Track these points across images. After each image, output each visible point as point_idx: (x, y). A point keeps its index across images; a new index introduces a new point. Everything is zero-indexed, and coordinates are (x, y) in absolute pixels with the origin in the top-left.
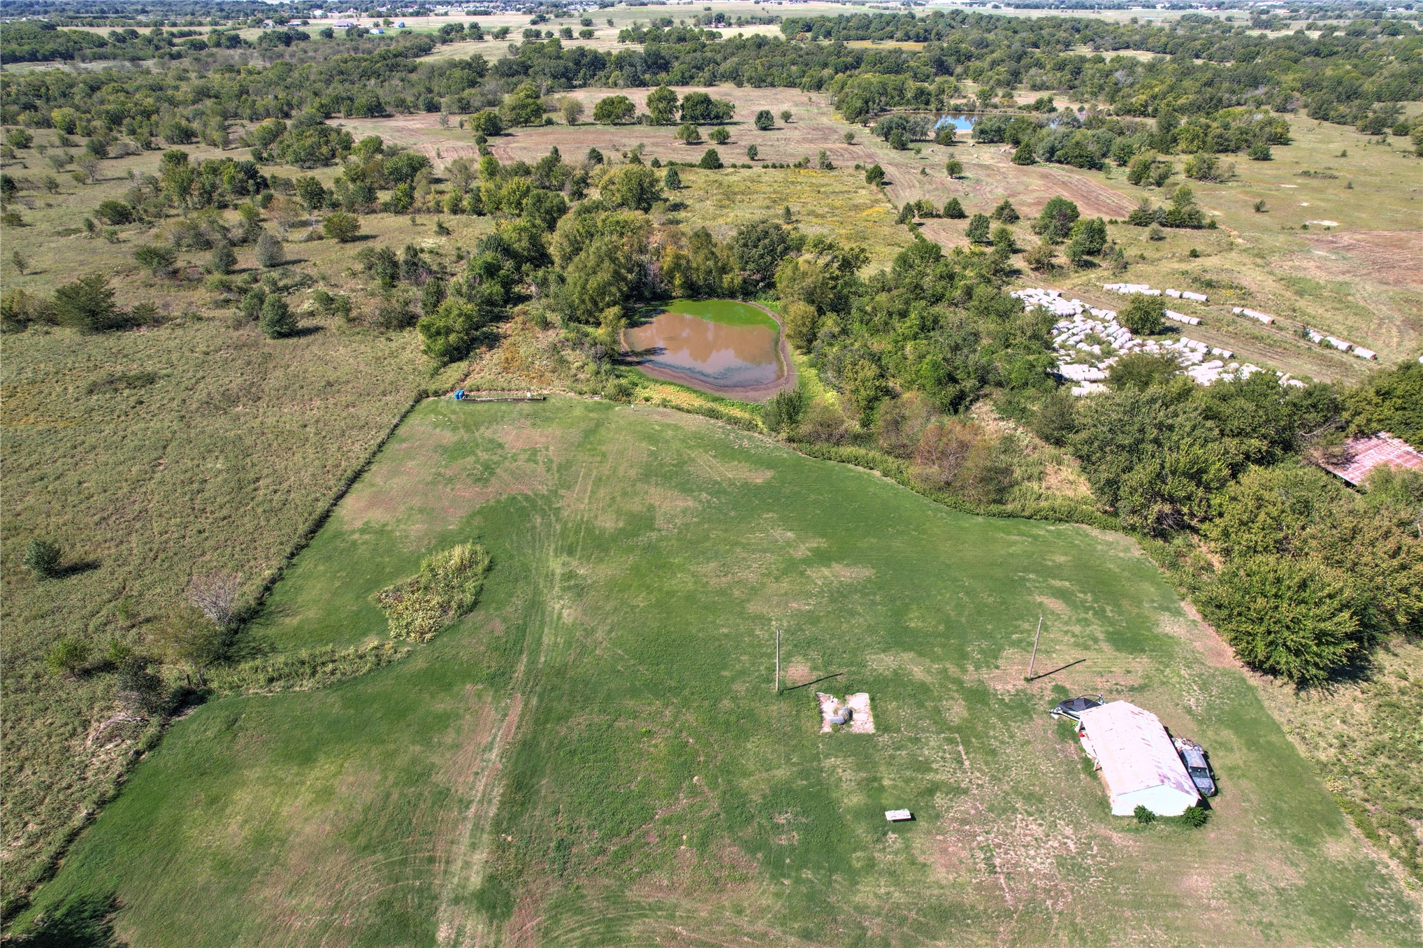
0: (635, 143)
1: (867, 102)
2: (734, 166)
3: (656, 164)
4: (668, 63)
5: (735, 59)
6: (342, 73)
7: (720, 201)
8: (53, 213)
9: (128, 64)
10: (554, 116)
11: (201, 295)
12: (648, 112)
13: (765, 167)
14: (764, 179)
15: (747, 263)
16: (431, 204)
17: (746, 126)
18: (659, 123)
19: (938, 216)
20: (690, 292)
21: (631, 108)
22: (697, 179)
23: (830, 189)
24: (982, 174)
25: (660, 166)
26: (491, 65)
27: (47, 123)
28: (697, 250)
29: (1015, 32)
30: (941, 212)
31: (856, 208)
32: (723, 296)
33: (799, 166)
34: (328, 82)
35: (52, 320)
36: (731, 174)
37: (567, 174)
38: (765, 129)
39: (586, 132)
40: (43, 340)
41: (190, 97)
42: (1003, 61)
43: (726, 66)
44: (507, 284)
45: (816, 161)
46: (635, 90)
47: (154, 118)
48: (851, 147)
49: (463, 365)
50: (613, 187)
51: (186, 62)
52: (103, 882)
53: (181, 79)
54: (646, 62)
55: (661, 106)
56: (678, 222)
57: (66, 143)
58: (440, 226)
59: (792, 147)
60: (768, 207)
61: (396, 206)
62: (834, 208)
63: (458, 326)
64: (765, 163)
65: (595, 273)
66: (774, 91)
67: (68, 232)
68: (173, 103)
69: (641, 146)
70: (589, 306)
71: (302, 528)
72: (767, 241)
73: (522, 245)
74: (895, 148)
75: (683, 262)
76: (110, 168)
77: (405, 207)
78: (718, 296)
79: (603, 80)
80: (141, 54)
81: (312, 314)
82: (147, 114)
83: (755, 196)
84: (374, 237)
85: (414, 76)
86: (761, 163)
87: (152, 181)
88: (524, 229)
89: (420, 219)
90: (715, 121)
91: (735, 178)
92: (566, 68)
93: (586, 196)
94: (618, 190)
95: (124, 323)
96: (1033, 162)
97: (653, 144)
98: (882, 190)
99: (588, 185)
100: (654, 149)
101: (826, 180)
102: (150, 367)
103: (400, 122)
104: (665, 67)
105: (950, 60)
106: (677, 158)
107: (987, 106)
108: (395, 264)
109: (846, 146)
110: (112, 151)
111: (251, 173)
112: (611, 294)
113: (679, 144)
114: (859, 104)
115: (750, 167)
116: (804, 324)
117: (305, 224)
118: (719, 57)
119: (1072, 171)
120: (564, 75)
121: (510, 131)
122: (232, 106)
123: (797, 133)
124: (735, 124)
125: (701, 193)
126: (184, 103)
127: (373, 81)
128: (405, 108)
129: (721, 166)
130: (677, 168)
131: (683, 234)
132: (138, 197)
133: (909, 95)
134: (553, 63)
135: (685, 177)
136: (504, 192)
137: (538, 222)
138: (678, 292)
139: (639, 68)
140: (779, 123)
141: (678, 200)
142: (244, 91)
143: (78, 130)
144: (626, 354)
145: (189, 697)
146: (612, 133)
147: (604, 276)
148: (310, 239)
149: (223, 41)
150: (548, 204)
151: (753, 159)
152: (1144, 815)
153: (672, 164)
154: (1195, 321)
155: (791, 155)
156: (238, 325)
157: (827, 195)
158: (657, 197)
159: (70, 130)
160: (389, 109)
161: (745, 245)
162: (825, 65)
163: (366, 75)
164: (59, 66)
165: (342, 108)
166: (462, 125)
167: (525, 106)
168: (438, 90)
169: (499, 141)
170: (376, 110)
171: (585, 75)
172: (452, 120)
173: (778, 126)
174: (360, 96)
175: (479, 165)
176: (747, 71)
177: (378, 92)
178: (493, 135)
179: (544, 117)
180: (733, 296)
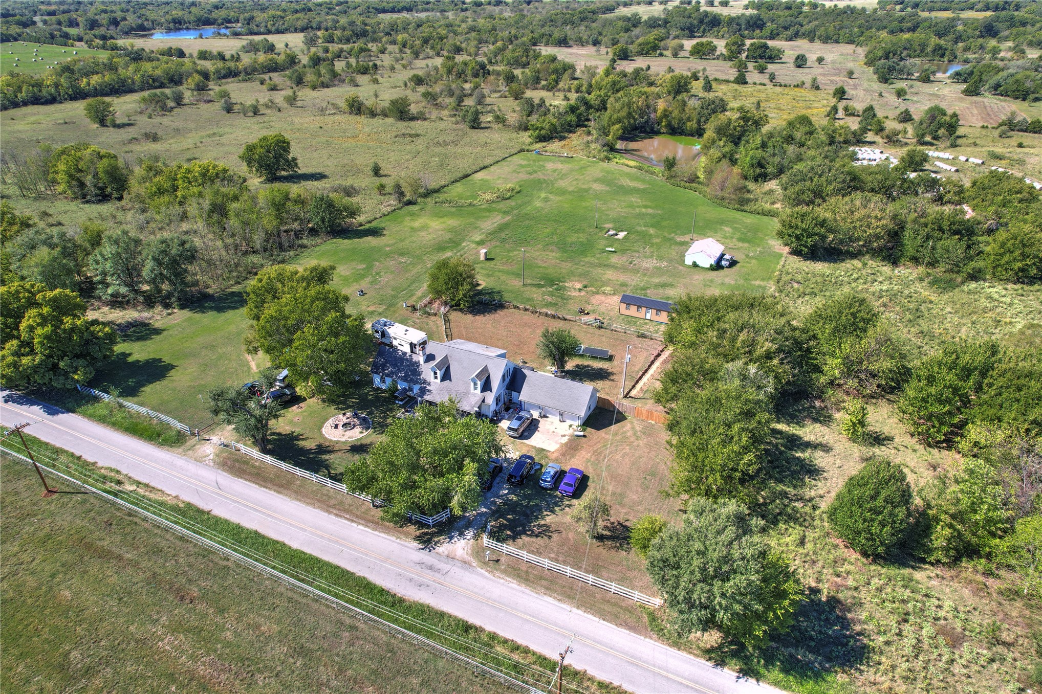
6: (552, 21)
8: (390, 80)
9: (438, 14)
10: (665, 52)
11: (445, 113)
12: (724, 51)
13: (774, 85)
14: (768, 91)
16: (566, 88)
17: (788, 65)
19: (858, 116)
20: (675, 132)
21: (714, 49)
26: (643, 20)
27: (394, 42)
28: (676, 108)
30: (861, 113)
31: (809, 108)
32: (688, 135)
33: (797, 86)
34: (543, 26)
35: (386, 116)
36: (749, 87)
38: (799, 67)
40: (381, 121)
41: (465, 31)
43: (807, 28)
45: (808, 85)
47: (445, 40)
49: (544, 144)
51: (468, 13)
52: (383, 225)
53: (463, 22)
55: (733, 49)
57: (401, 51)
58: (564, 96)
61: (548, 87)
62: (795, 107)
63: (548, 128)
64: (777, 83)
67: (396, 87)
68: (456, 33)
69: (705, 68)
71: (460, 175)
72: (713, 106)
73: (596, 103)
74: (880, 82)
75: (668, 114)
76: (420, 63)
77: (553, 88)
79: (716, 33)
80: (447, 8)
81: (489, 122)
82: (441, 39)
85: (594, 25)
86: (774, 83)
87: (436, 69)
89: (557, 94)
90: (764, 60)
95: (413, 119)
97: (716, 70)
101: (807, 95)
102: (419, 132)
103: (576, 50)
104: (760, 27)
106: (721, 77)
108: (533, 106)
109: (846, 79)
110: (421, 56)
111: (483, 66)
113: (729, 70)
115: (764, 85)
117: (500, 91)
120: (689, 29)
121: (634, 58)
122: (485, 36)
123: (820, 70)
124: (777, 63)
126: (461, 34)
127: (568, 27)
128: (581, 42)
129: (746, 83)
132: (428, 75)
133: (929, 49)
135: (719, 86)
136: (604, 83)
138: (666, 132)
140: (813, 63)
142: (494, 29)
143: (408, 46)
145: (410, 203)
146: (697, 64)
148: (501, 97)
151: (771, 80)
152: (695, 265)
153: (716, 79)
154: (953, 169)
156: (457, 123)
157: (798, 101)
159: (404, 46)
160: (571, 43)
161: (702, 108)
163: (565, 23)
164: (405, 15)
165: (544, 40)
166: (607, 53)
167: (648, 43)
168: (604, 33)
169: (625, 63)
170: (563, 42)
171: (705, 29)
172: (603, 50)
173: (809, 64)
174: (557, 34)
175: (601, 71)
176: (821, 31)
177: (569, 33)
178: (622, 59)
179: (658, 52)
180: (692, 135)
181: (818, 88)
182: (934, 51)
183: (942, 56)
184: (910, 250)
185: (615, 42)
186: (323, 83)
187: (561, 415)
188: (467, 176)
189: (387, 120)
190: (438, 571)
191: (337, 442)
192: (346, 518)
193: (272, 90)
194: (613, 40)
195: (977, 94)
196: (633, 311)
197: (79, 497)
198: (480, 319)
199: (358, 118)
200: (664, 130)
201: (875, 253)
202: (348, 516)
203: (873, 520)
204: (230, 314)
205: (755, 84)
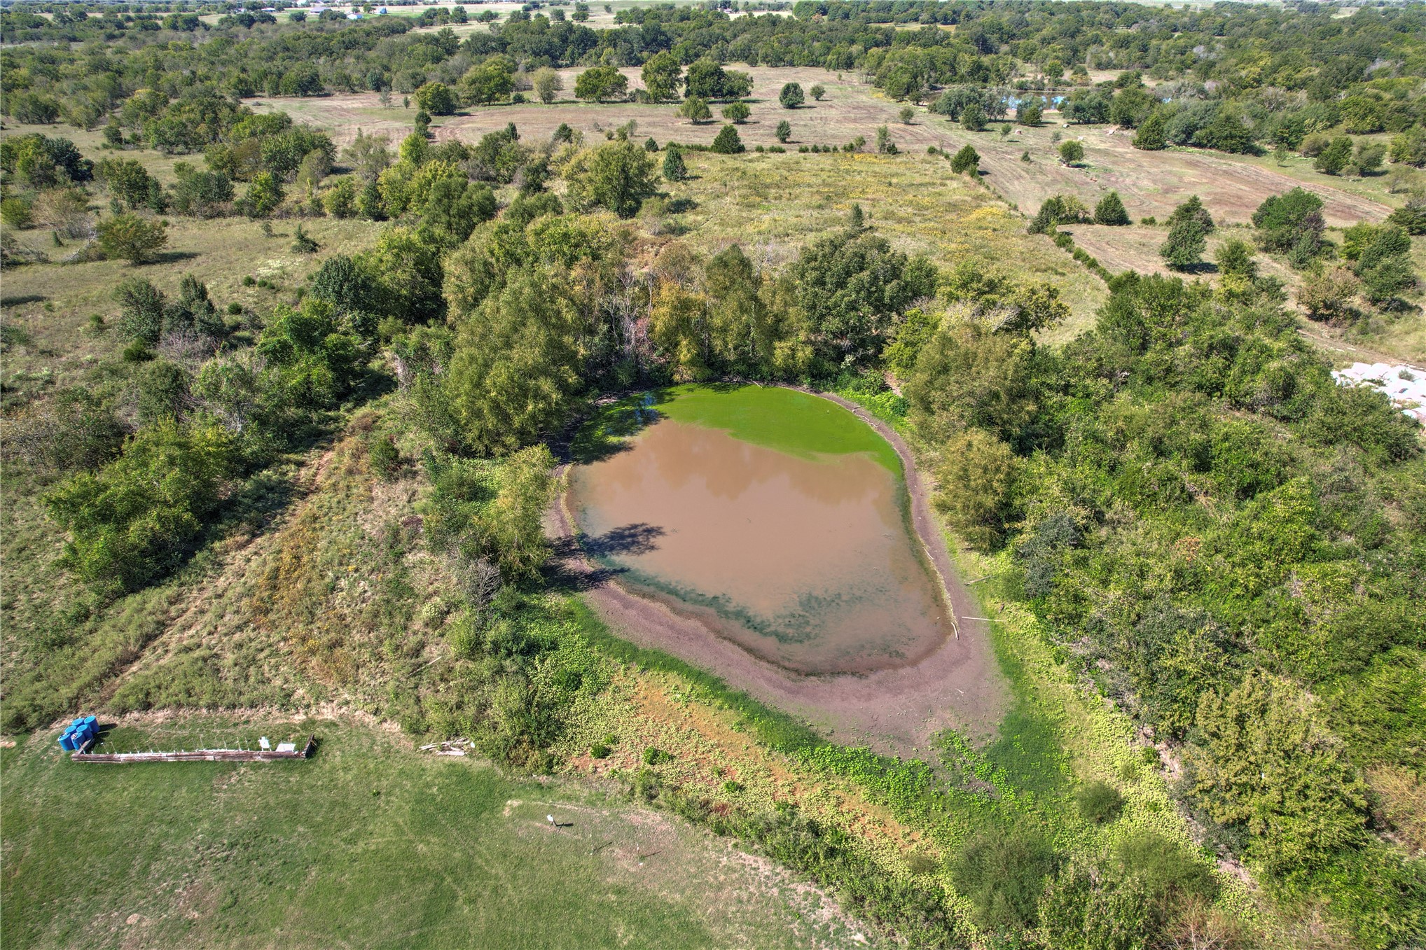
0: (624, 122)
1: (915, 77)
2: (760, 149)
3: (652, 146)
4: (669, 39)
5: (747, 36)
7: (745, 197)
10: (526, 95)
12: (642, 86)
13: (802, 151)
14: (806, 165)
15: (822, 317)
16: (307, 203)
17: (768, 104)
18: (657, 101)
19: (1087, 221)
20: (708, 372)
21: (622, 83)
22: (709, 166)
23: (905, 181)
24: (1105, 162)
25: (656, 150)
26: (462, 41)
28: (722, 292)
29: (1052, 14)
30: (1092, 215)
31: (953, 207)
32: (771, 379)
33: (850, 149)
34: (267, 59)
36: (758, 160)
37: (520, 158)
38: (792, 107)
39: (564, 111)
42: (1054, 38)
43: (736, 44)
44: (340, 362)
45: (873, 143)
46: (631, 69)
48: (910, 128)
50: (582, 176)
54: (643, 38)
55: (659, 78)
56: (682, 231)
58: (302, 238)
59: (831, 128)
60: (820, 207)
61: (253, 205)
62: (921, 208)
63: (165, 489)
64: (804, 145)
65: (508, 345)
66: (794, 70)
69: (633, 125)
70: (491, 422)
72: (865, 275)
73: (397, 278)
74: (969, 128)
75: (695, 315)
77: (267, 208)
78: (762, 380)
79: (594, 58)
80: (78, 34)
83: (797, 191)
84: (192, 256)
85: (372, 54)
86: (797, 147)
88: (409, 247)
90: (729, 98)
91: (760, 166)
92: (550, 44)
93: (546, 190)
94: (590, 181)
96: (1163, 147)
97: (649, 124)
98: (981, 182)
99: (549, 175)
100: (650, 129)
101: (894, 169)
103: (339, 102)
104: (667, 44)
105: (993, 38)
106: (681, 140)
107: (1058, 83)
108: (160, 314)
109: (902, 126)
111: (67, 156)
112: (538, 395)
113: (684, 123)
114: (906, 79)
115: (782, 151)
116: (987, 488)
118: (728, 35)
119: (1223, 157)
120: (546, 52)
121: (467, 110)
123: (833, 111)
124: (754, 102)
125: (717, 185)
127: (322, 60)
128: (349, 86)
129: (741, 149)
130: (681, 152)
131: (695, 259)
133: (963, 70)
134: (536, 38)
135: (694, 164)
136: (414, 184)
137: (438, 231)
138: (684, 373)
139: (636, 45)
140: (809, 100)
141: (683, 196)
144: (564, 548)
146: (597, 112)
147: (528, 353)
148: (85, 258)
149: (180, 24)
150: (464, 202)
151: (784, 141)
153: (672, 145)
155: (834, 137)
157: (904, 189)
158: (649, 191)
160: (328, 87)
161: (820, 282)
162: (852, 42)
163: (315, 52)
165: (266, 85)
166: (407, 103)
167: (488, 79)
168: (394, 67)
169: (450, 121)
170: (310, 87)
171: (573, 53)
172: (397, 98)
173: (807, 101)
174: (295, 71)
175: (397, 148)
176: (759, 51)
177: (321, 69)
178: (440, 114)
179: (513, 95)
181: (893, 151)
185: (418, 81)
194: (414, 76)
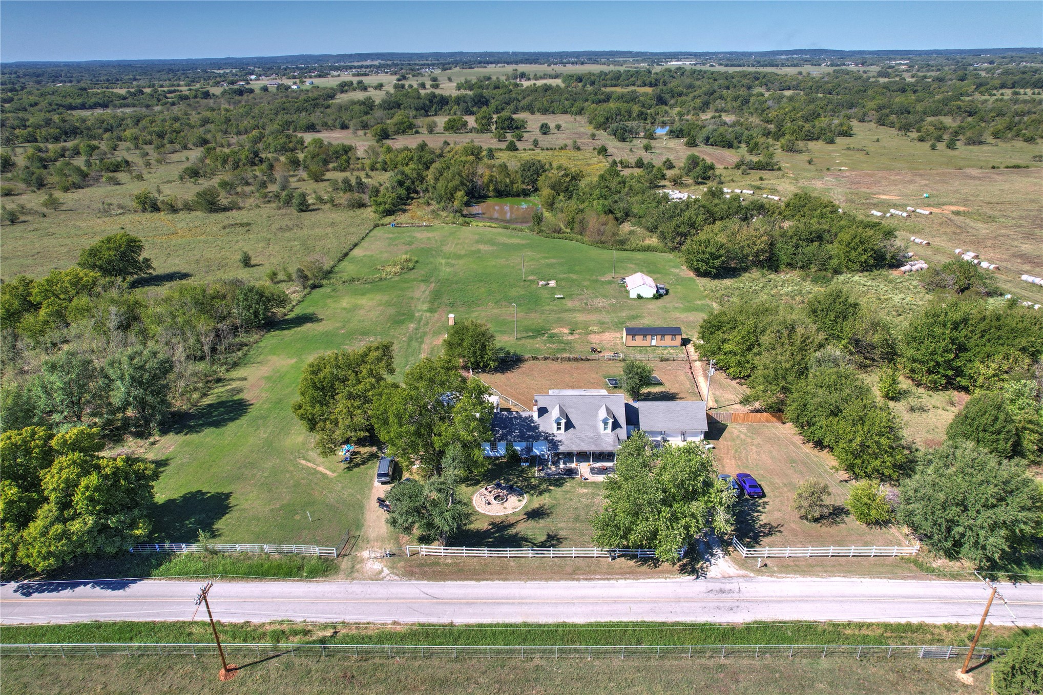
0: (468, 140)
1: (607, 119)
3: (480, 150)
4: (488, 101)
5: (530, 98)
6: (284, 109)
9: (145, 109)
10: (420, 130)
11: (256, 200)
12: (476, 126)
13: (542, 150)
14: (542, 154)
15: (525, 179)
16: (359, 166)
17: (532, 132)
18: (482, 132)
19: (630, 167)
20: (497, 194)
21: (465, 124)
22: (503, 155)
23: (576, 157)
24: (664, 151)
25: (483, 149)
26: (377, 103)
28: (500, 173)
29: (715, 80)
30: (633, 165)
31: (589, 165)
32: (514, 195)
33: (562, 148)
35: (190, 209)
38: (545, 133)
39: (440, 136)
42: (700, 96)
43: (525, 102)
44: (408, 189)
45: (571, 146)
46: (468, 117)
48: (593, 140)
49: (393, 217)
51: (183, 106)
52: (310, 310)
53: (186, 114)
54: (474, 101)
55: (483, 121)
57: (138, 147)
59: (559, 141)
61: (340, 168)
62: (577, 165)
63: (388, 203)
64: (543, 148)
65: (451, 181)
66: (553, 115)
68: (190, 126)
69: (472, 141)
70: (449, 195)
71: (338, 255)
72: (534, 168)
74: (618, 140)
75: (494, 179)
77: (346, 168)
78: (511, 196)
80: (150, 103)
81: (315, 204)
85: (329, 110)
86: (540, 148)
87: (201, 161)
89: (355, 173)
90: (516, 130)
91: (524, 155)
92: (424, 104)
95: (225, 209)
97: (479, 141)
98: (604, 158)
100: (480, 143)
101: (575, 154)
102: (246, 221)
104: (486, 103)
105: (668, 97)
106: (493, 146)
108: (350, 185)
109: (590, 140)
112: (459, 190)
113: (494, 140)
114: (603, 120)
115: (534, 150)
116: (549, 198)
118: (520, 97)
119: (717, 149)
120: (423, 108)
121: (395, 136)
123: (563, 135)
124: (527, 131)
128: (328, 127)
129: (517, 149)
130: (492, 151)
131: (494, 166)
132: (198, 166)
133: (634, 115)
134: (415, 101)
135: (497, 154)
136: (399, 158)
137: (420, 167)
139: (469, 104)
140: (554, 130)
142: (228, 120)
146: (455, 138)
147: (456, 182)
149: (198, 94)
150: (425, 160)
151: (535, 146)
152: (640, 297)
153: (489, 149)
155: (558, 144)
156: (279, 208)
160: (319, 127)
161: (524, 170)
162: (586, 100)
163: (297, 110)
165: (292, 127)
166: (365, 134)
167: (400, 123)
169: (392, 141)
171: (437, 108)
172: (358, 132)
173: (552, 131)
176: (537, 105)
178: (386, 138)
179: (414, 130)
180: (518, 196)
181: (579, 149)
182: (638, 116)
183: (645, 119)
184: (784, 259)
185: (365, 125)
186: (74, 183)
187: (683, 434)
188: (346, 255)
189: (194, 213)
190: (730, 591)
191: (507, 516)
192: (598, 579)
193: (7, 195)
195: (696, 146)
196: (639, 340)
197: (274, 664)
198: (509, 374)
199: (157, 215)
200: (490, 194)
201: (760, 264)
202: (598, 577)
203: (997, 440)
204: (232, 427)
205: (525, 149)
